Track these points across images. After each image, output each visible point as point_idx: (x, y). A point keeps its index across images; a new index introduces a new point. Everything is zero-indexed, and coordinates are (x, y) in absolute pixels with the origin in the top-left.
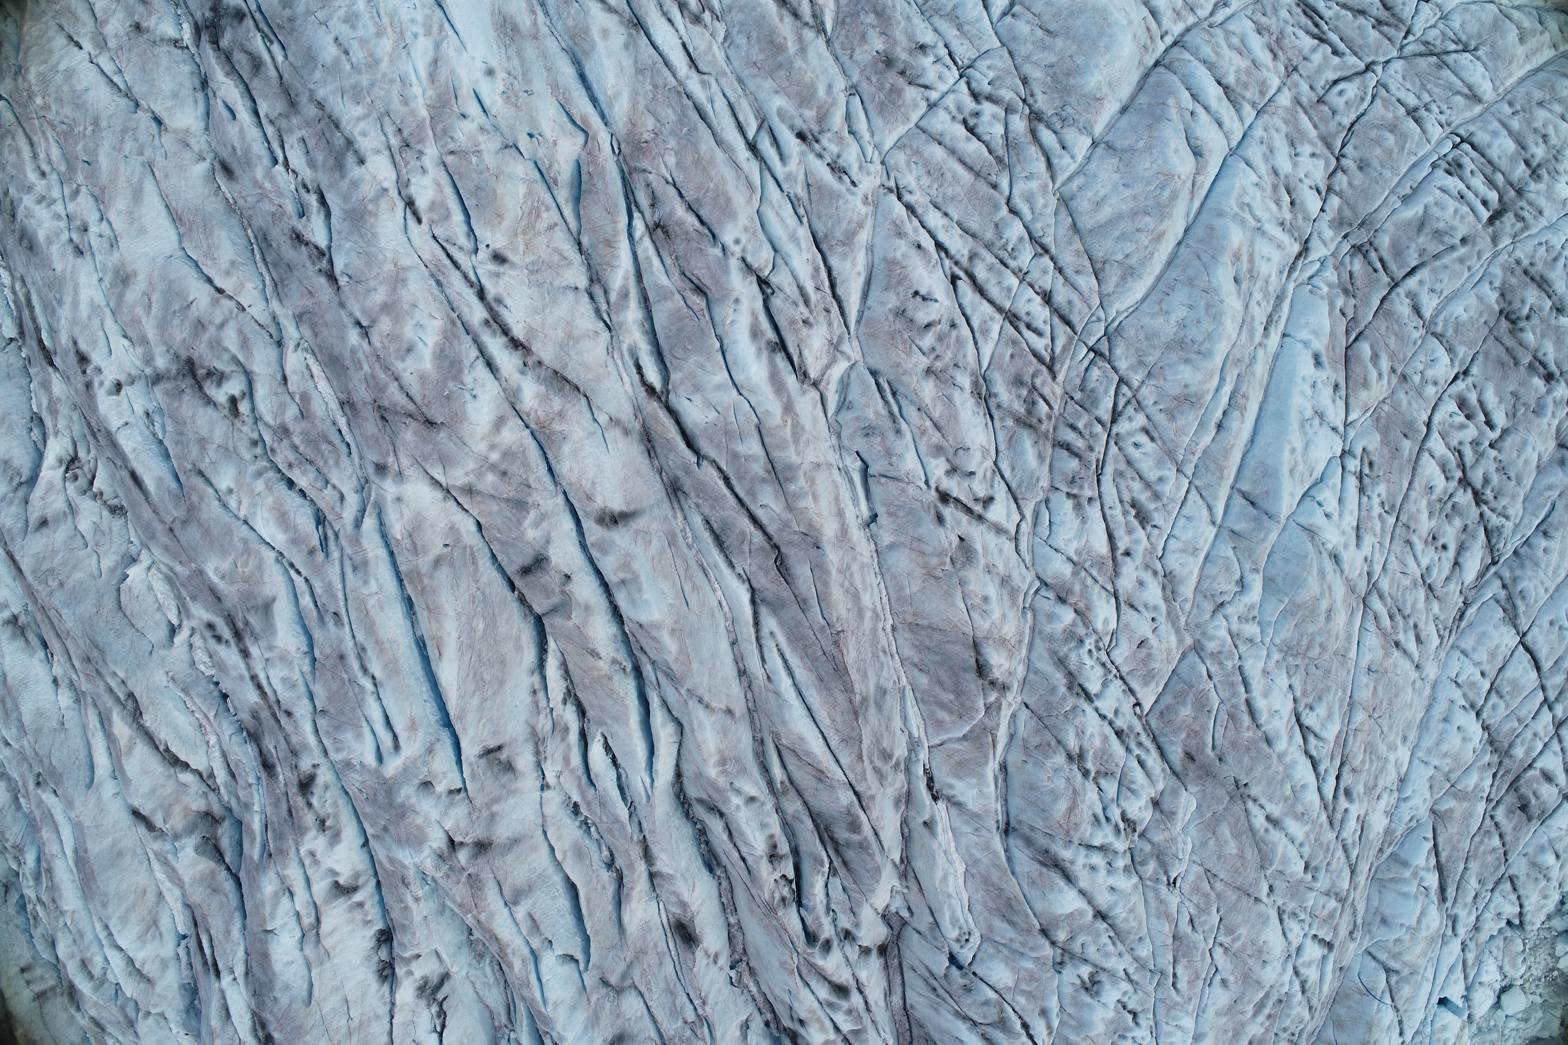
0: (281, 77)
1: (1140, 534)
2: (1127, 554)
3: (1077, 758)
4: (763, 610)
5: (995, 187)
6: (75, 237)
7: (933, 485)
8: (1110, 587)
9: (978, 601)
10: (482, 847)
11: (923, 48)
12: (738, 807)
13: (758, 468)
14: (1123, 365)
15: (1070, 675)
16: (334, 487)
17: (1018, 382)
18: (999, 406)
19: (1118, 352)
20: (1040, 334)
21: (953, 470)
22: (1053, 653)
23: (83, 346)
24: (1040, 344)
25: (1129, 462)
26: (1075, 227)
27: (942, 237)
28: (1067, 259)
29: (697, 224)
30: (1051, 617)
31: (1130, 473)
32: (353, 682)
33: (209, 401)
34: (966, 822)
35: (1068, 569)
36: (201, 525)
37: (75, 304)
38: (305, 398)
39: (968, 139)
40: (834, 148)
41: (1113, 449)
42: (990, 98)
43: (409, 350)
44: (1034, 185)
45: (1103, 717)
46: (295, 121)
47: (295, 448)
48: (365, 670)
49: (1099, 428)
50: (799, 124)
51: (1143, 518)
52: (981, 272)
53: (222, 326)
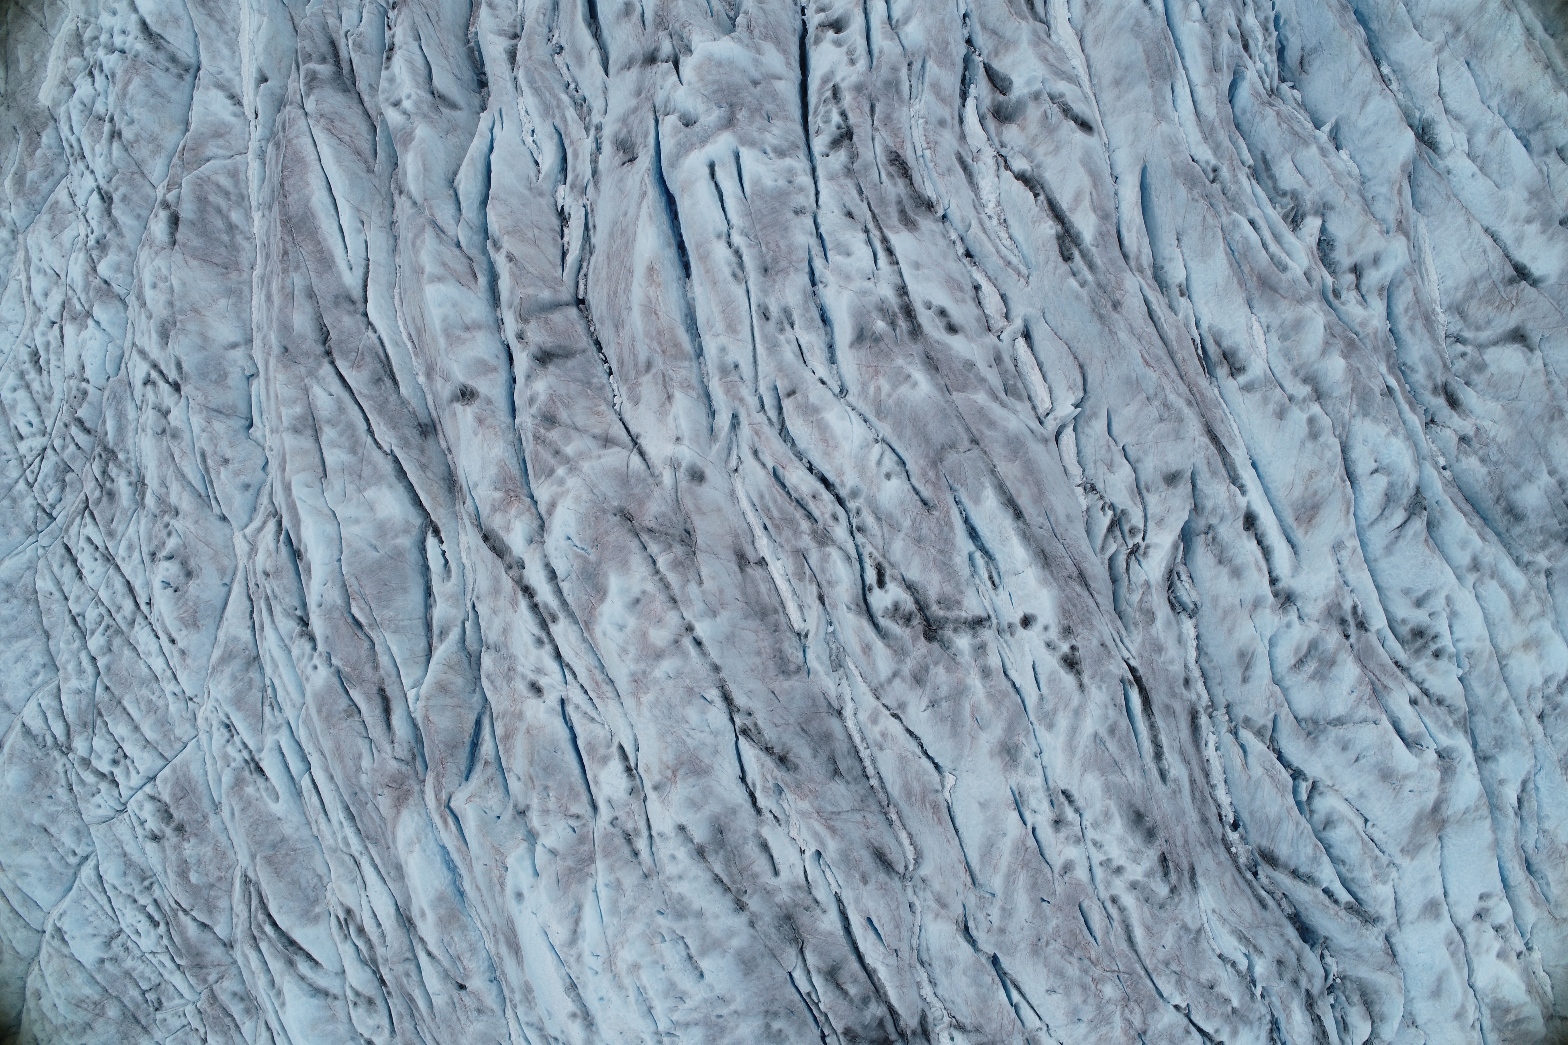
0: (801, 951)
1: (39, 342)
2: (54, 323)
3: (115, 134)
4: (357, 294)
5: (107, 688)
6: (1070, 814)
7: (183, 400)
8: (70, 293)
9: (161, 285)
10: (651, 59)
11: (155, 838)
12: (409, 97)
13: (328, 434)
14: (29, 501)
15: (109, 213)
16: (764, 465)
17: (111, 495)
18: (129, 472)
19: (31, 514)
20: (89, 540)
21: (165, 413)
22: (120, 234)
23: (1068, 679)
24: (90, 530)
25: (39, 409)
26: (47, 635)
27: (153, 646)
28: (57, 607)
29: (351, 692)
30: (118, 268)
31: (39, 397)
32: (756, 242)
33: (910, 587)
34: (229, 80)
35: (97, 311)
36: (927, 441)
37: (1074, 730)
38: (801, 576)
39: (123, 739)
40: (230, 749)
41: (49, 423)
42: (103, 775)
43: (637, 601)
44: (74, 683)
45: (92, 172)
46: (784, 897)
47: (809, 516)
48: (738, 253)
49: (57, 443)
50: (260, 781)
51: (35, 356)
52: (128, 605)
53: (895, 674)
